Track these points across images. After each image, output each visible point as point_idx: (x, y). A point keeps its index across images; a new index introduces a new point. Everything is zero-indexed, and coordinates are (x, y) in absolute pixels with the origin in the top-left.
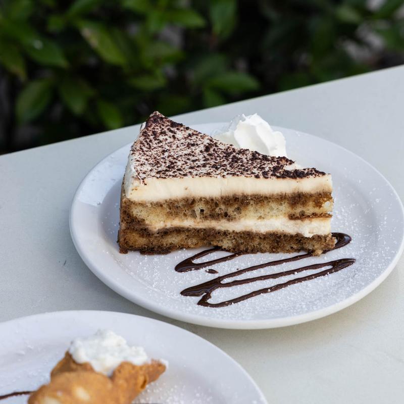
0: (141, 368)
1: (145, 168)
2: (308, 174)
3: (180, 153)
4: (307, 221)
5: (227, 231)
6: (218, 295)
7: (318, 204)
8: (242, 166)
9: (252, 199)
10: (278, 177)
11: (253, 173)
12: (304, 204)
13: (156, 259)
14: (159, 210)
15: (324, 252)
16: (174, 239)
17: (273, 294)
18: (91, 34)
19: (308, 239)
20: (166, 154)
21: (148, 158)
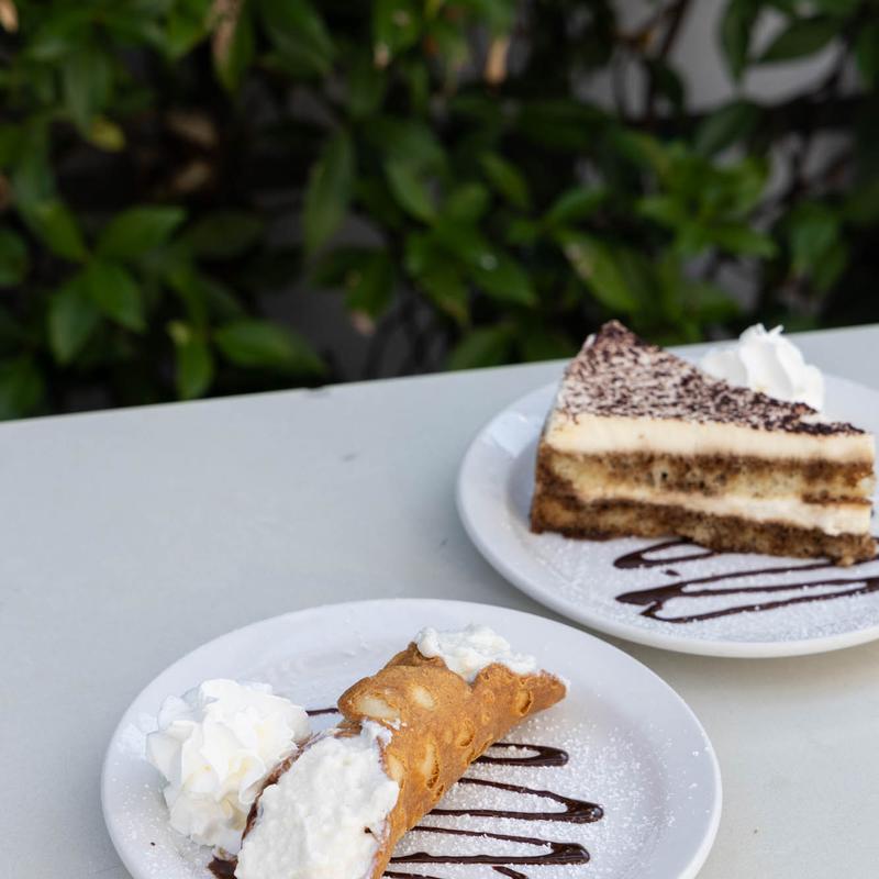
0: (523, 679)
1: (579, 400)
2: (837, 430)
3: (641, 384)
4: (831, 508)
5: (703, 512)
6: (673, 607)
7: (851, 482)
8: (736, 410)
9: (744, 463)
10: (788, 431)
11: (748, 421)
12: (829, 478)
13: (587, 547)
14: (596, 467)
15: (858, 562)
16: (617, 519)
17: (763, 614)
18: (582, 256)
19: (831, 537)
20: (618, 384)
21: (588, 386)
